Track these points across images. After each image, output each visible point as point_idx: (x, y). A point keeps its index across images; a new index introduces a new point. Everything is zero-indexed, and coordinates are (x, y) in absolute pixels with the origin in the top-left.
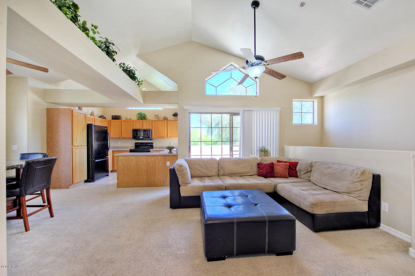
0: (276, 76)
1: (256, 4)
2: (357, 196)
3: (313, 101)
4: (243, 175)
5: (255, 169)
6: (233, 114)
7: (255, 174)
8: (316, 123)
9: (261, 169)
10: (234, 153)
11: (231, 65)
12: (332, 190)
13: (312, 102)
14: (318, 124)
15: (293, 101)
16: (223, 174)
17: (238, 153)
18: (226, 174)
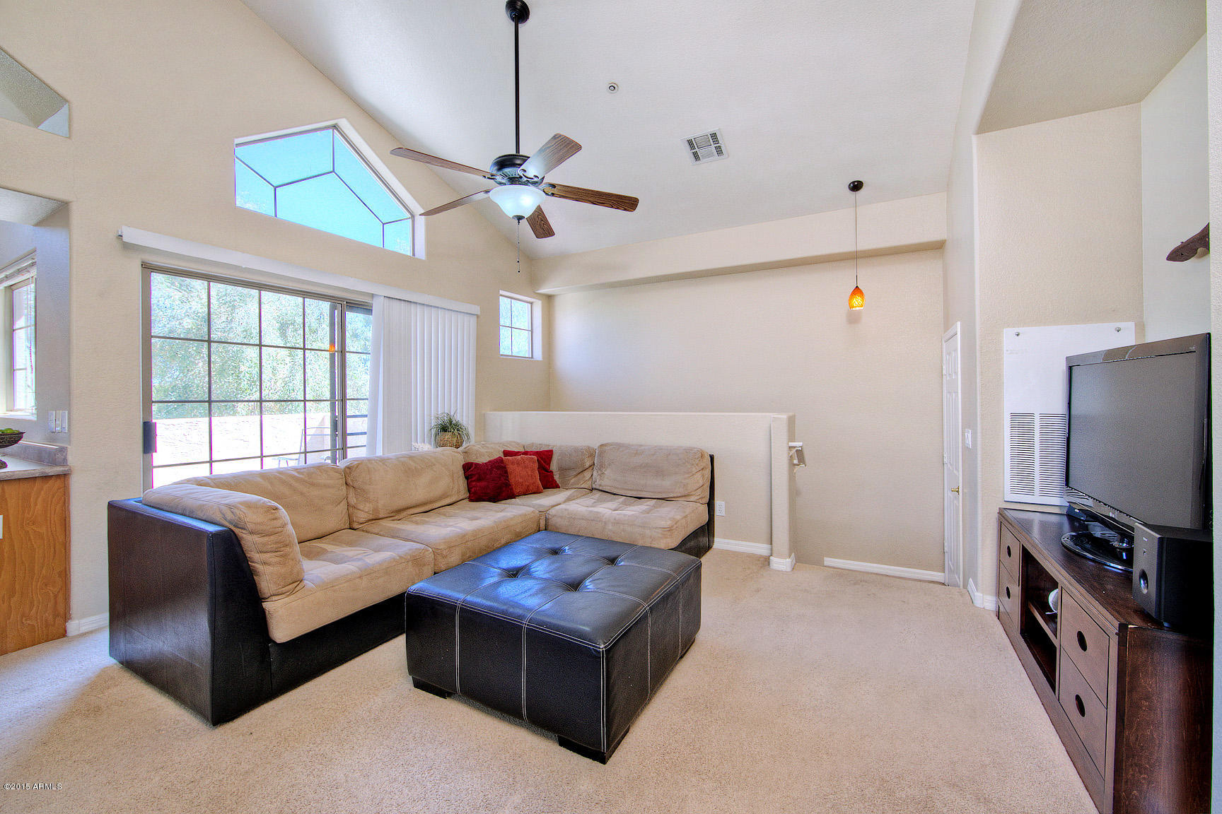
0: (538, 227)
1: (519, 12)
2: (698, 497)
3: (532, 303)
4: (434, 507)
5: (461, 484)
6: (344, 304)
7: (461, 498)
8: (538, 355)
9: (479, 480)
10: (351, 441)
11: (335, 127)
12: (654, 497)
13: (530, 305)
14: (543, 358)
15: (501, 295)
16: (371, 517)
17: (362, 440)
18: (381, 516)
